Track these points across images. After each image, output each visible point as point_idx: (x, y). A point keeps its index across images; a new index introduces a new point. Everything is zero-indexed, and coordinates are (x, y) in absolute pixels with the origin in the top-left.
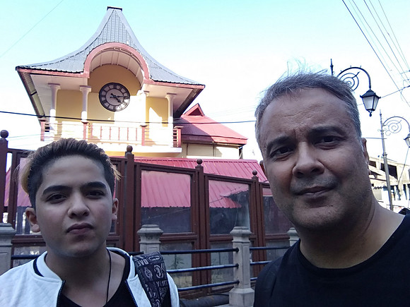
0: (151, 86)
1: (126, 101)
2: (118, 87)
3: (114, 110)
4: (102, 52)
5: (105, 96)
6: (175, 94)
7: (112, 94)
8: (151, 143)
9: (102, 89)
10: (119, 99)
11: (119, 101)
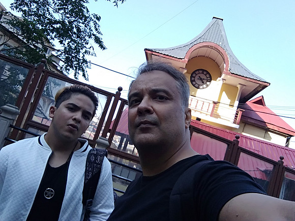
0: (229, 76)
1: (208, 83)
2: (205, 73)
3: (198, 88)
4: (200, 47)
5: (194, 77)
6: (245, 86)
7: (199, 77)
8: (218, 116)
9: (194, 72)
10: (204, 81)
11: (203, 83)
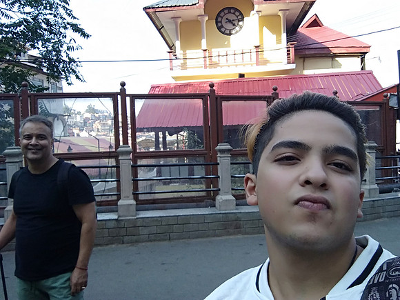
2: (232, 11)
3: (230, 34)
5: (221, 22)
6: (288, 10)
7: (227, 19)
9: (218, 15)
10: (234, 22)
11: (234, 25)
